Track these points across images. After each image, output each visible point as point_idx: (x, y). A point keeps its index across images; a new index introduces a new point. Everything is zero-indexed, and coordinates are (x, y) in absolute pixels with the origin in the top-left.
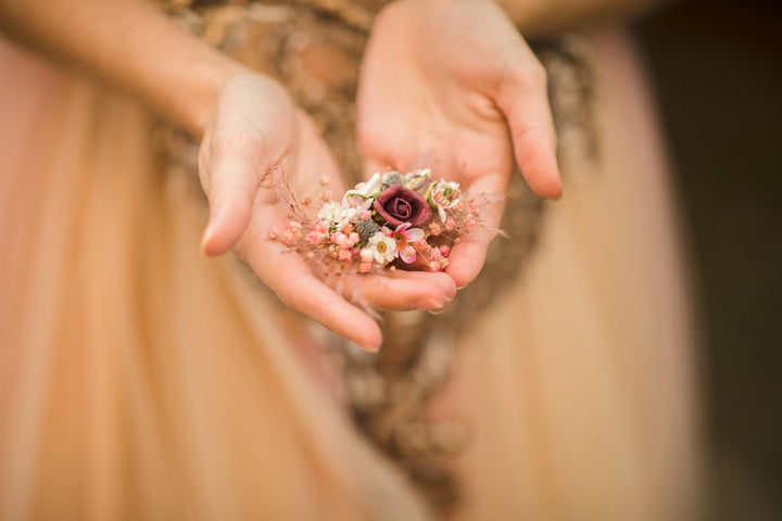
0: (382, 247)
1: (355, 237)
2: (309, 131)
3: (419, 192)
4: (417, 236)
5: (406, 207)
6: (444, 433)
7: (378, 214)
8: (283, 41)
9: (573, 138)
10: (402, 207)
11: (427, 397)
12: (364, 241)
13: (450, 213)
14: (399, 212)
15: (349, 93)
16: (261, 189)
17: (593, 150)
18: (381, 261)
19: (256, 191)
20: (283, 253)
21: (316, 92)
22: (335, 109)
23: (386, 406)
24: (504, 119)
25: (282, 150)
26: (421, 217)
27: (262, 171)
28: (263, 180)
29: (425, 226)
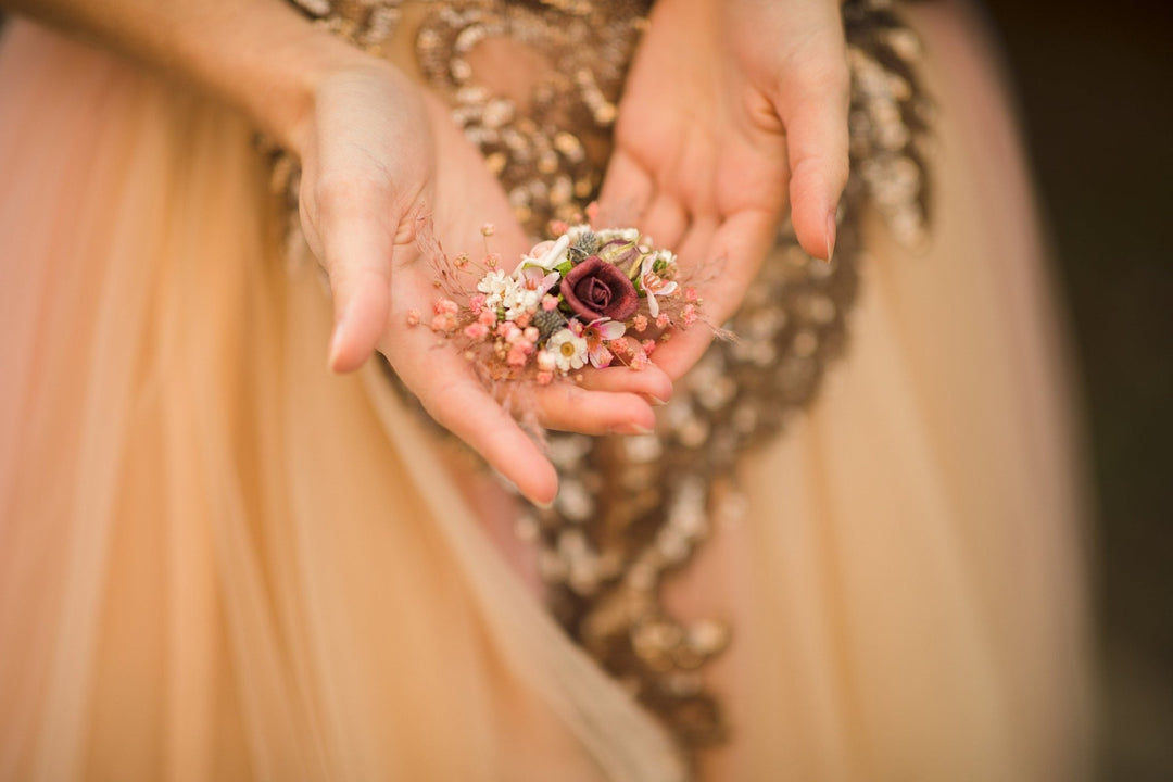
0: (567, 349)
1: (532, 332)
3: (622, 267)
4: (614, 332)
5: (605, 293)
7: (565, 301)
10: (598, 292)
12: (544, 340)
13: (662, 300)
14: (594, 298)
16: (396, 248)
18: (565, 367)
20: (433, 348)
24: (782, 131)
26: (623, 307)
28: (397, 234)
29: (628, 319)
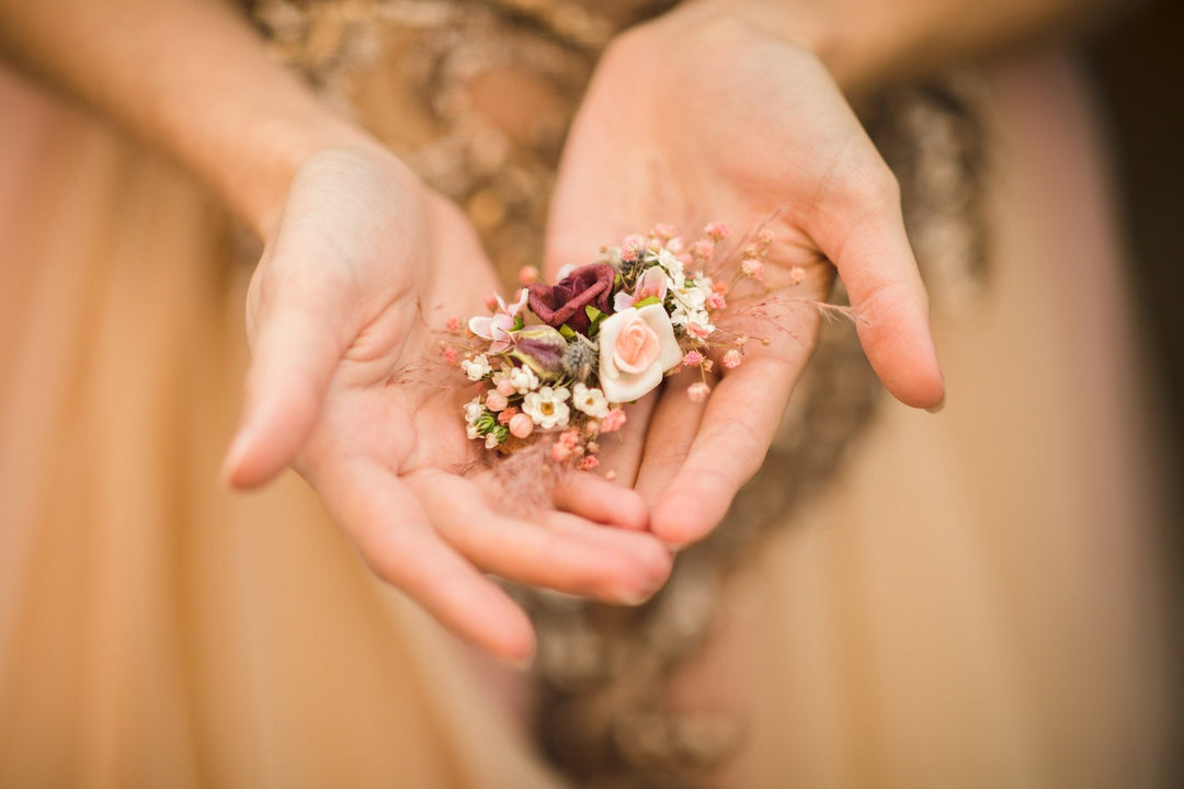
2: (456, 240)
6: (698, 733)
8: (440, 61)
9: (947, 239)
11: (672, 667)
15: (548, 154)
16: (346, 362)
17: (980, 259)
19: (334, 369)
21: (491, 151)
22: (524, 181)
23: (600, 681)
25: (390, 292)
27: (349, 333)
28: (351, 346)
